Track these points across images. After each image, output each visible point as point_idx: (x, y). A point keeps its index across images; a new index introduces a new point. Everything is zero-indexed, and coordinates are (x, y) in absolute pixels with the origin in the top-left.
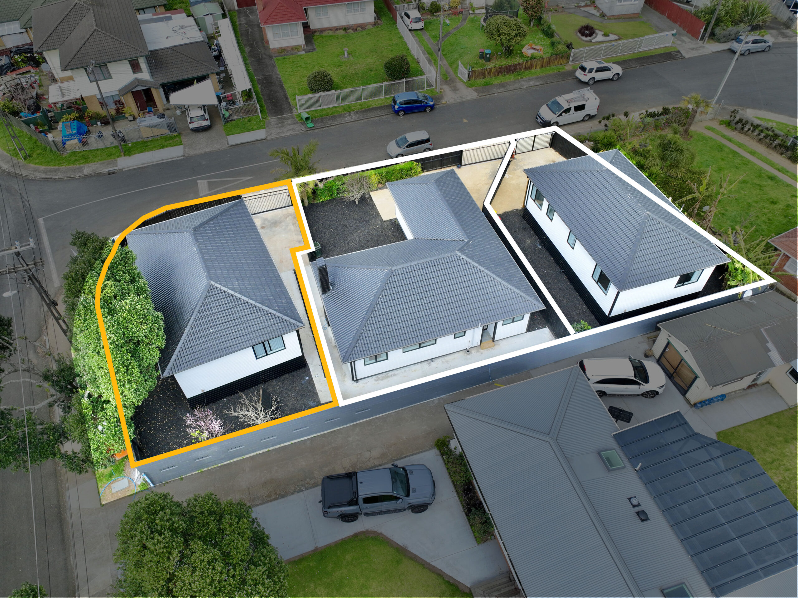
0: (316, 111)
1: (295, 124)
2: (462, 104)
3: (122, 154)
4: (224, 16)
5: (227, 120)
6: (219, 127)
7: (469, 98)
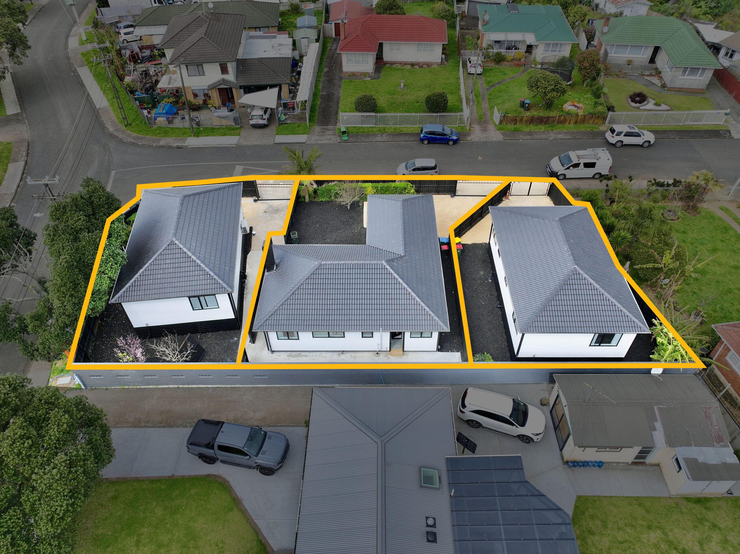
0: (355, 127)
1: (334, 135)
2: (485, 143)
3: (192, 135)
4: (317, 40)
5: (282, 123)
6: (273, 128)
7: (494, 139)
